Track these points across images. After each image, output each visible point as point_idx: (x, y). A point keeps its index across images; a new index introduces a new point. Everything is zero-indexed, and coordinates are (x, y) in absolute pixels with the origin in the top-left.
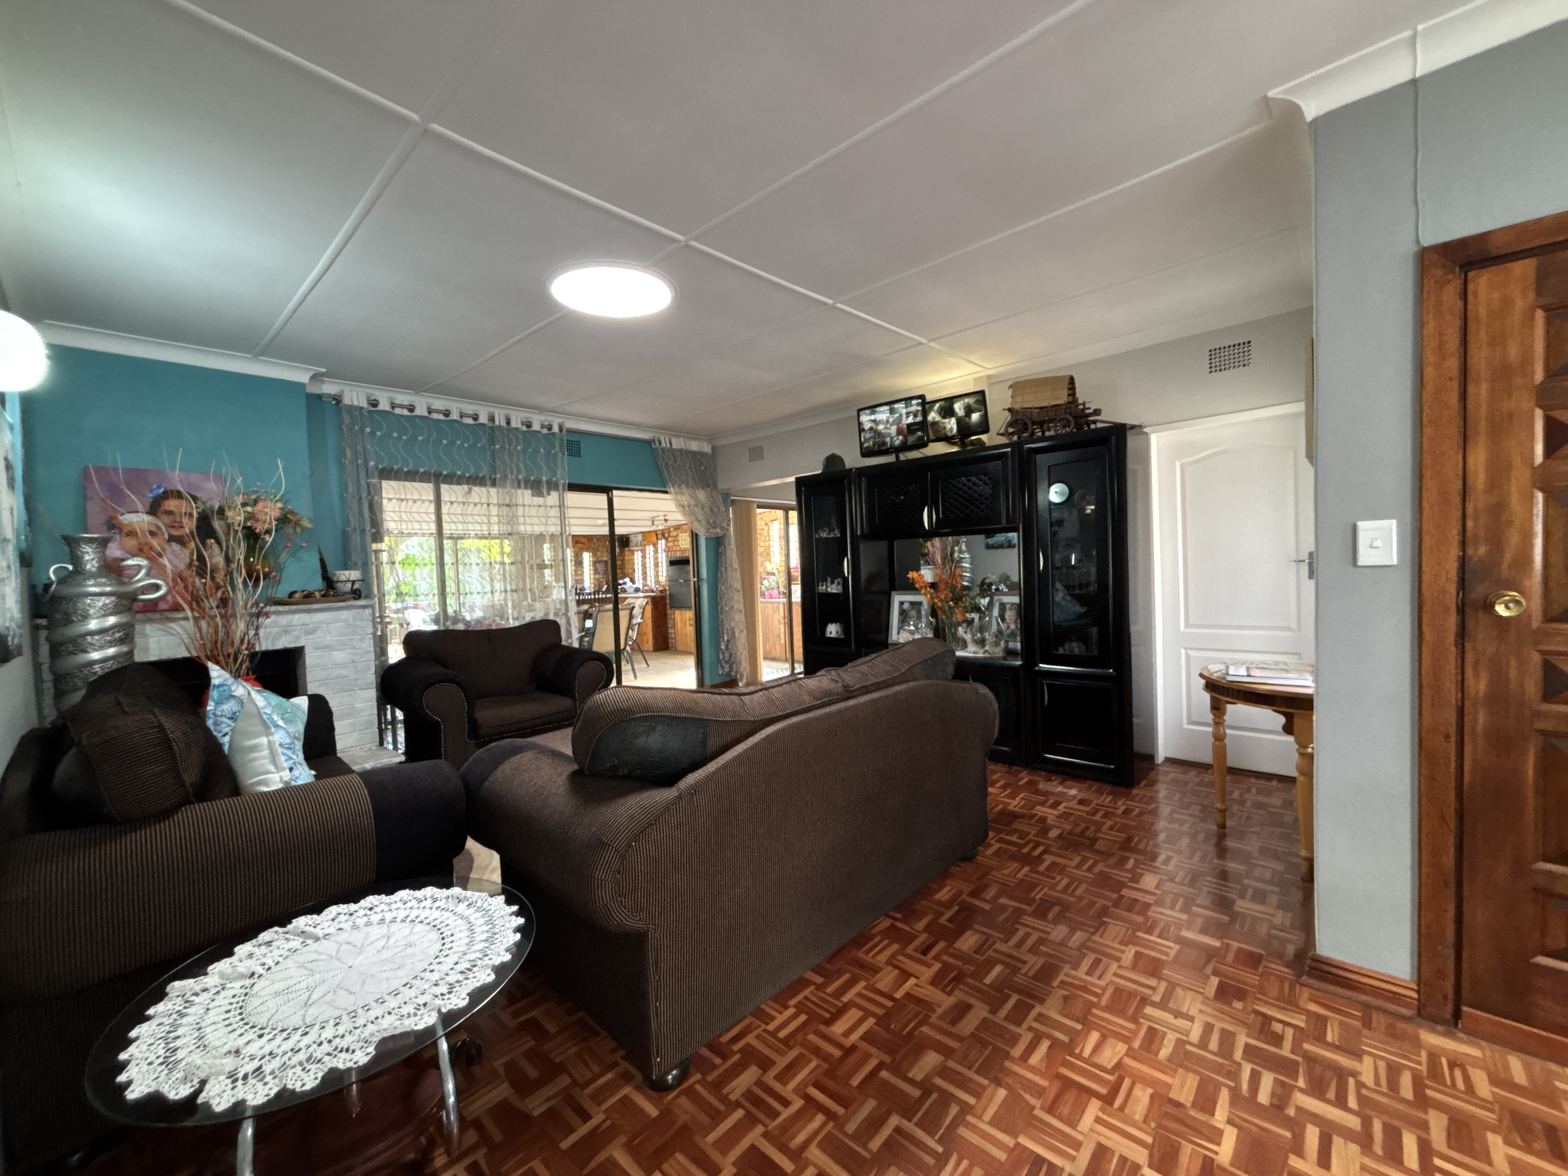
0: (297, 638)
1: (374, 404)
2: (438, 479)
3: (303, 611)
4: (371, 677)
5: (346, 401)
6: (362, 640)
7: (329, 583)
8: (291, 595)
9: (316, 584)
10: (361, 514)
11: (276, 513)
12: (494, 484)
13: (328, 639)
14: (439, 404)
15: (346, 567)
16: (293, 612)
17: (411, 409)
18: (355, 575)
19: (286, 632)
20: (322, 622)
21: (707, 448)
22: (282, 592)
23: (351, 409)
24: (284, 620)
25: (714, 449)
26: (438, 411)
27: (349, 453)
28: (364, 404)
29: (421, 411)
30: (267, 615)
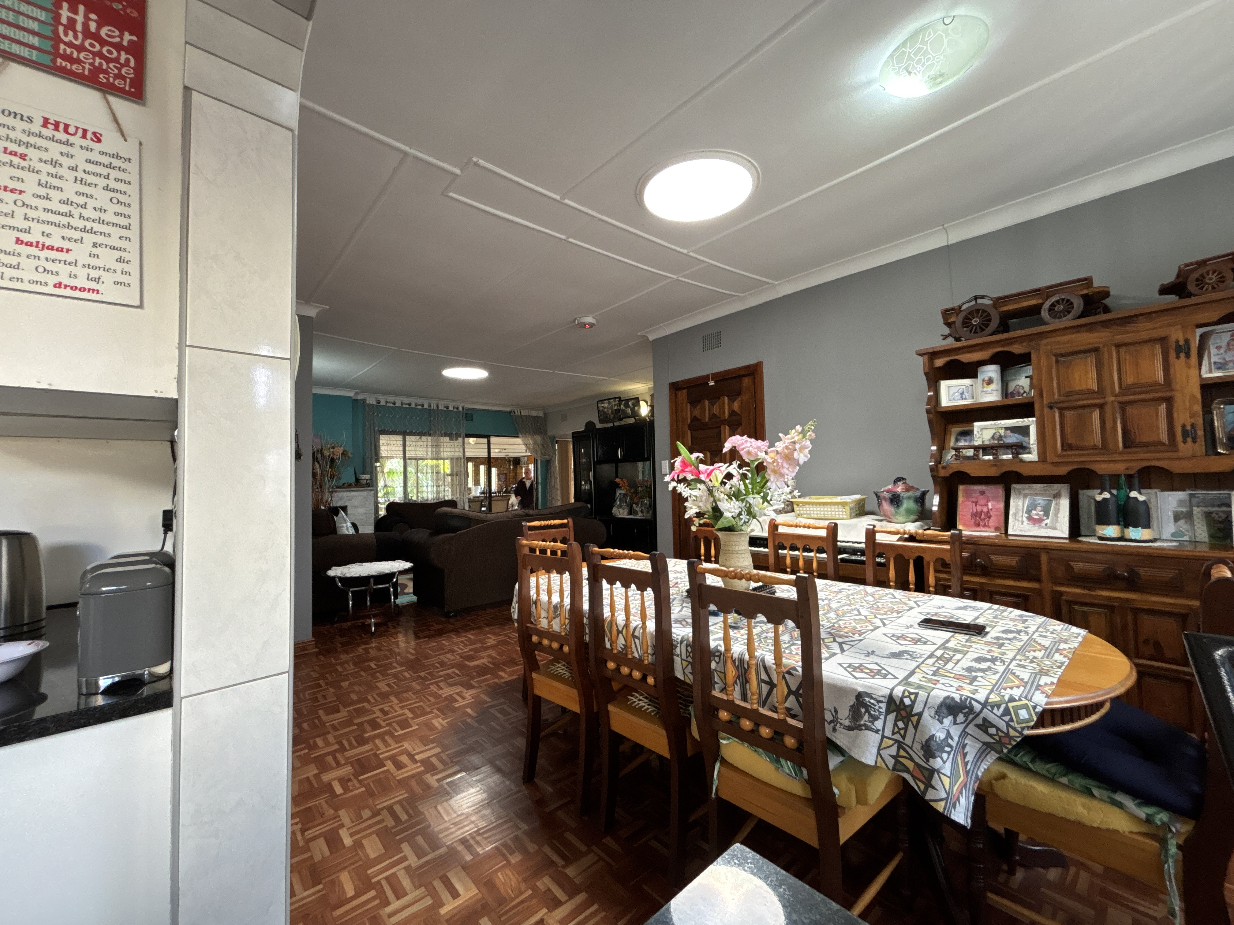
0: (345, 502)
1: (379, 402)
2: (404, 434)
3: (347, 491)
4: (372, 521)
5: (367, 402)
6: (369, 504)
7: (357, 480)
8: (344, 484)
9: (353, 480)
10: (371, 451)
11: (341, 452)
12: (430, 435)
13: (356, 503)
14: (406, 400)
15: (364, 473)
16: (344, 491)
17: (394, 404)
18: (368, 477)
19: (341, 499)
20: (355, 496)
21: (541, 414)
22: (341, 483)
23: (369, 405)
24: (341, 494)
25: (545, 414)
26: (406, 404)
27: (367, 425)
28: (374, 403)
29: (398, 404)
30: (336, 492)
